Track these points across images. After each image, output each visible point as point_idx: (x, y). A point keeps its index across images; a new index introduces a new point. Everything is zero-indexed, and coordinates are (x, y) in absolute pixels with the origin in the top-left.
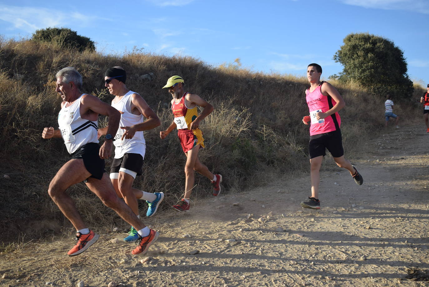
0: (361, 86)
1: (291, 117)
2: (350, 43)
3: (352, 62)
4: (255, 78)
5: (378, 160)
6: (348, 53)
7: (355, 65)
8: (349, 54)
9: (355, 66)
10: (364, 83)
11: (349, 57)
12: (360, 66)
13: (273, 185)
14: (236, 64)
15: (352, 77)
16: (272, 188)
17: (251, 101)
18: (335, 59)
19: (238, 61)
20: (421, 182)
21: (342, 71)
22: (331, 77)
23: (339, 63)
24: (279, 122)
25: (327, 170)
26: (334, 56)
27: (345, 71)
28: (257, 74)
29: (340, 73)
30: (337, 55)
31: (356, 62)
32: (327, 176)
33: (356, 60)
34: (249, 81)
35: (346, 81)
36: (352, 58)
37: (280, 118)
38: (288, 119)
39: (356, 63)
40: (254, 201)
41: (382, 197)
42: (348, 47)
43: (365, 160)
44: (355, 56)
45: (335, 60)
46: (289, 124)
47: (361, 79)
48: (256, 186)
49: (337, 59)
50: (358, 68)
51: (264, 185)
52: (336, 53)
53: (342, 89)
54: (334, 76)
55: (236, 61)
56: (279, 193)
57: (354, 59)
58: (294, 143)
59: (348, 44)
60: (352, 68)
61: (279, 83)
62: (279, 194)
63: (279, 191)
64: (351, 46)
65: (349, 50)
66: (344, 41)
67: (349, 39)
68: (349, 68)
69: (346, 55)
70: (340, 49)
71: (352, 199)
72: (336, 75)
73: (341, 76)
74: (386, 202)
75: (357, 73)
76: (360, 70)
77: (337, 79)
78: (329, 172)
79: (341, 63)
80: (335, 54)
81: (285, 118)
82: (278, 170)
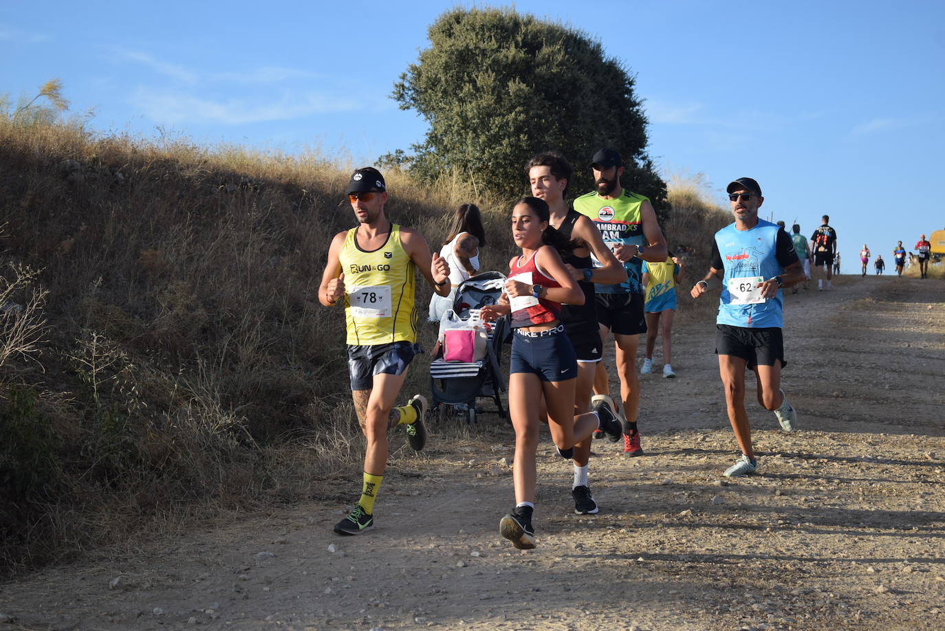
0: (488, 193)
1: (210, 305)
2: (447, 44)
3: (456, 109)
4: (95, 160)
5: (504, 460)
6: (443, 79)
7: (465, 119)
8: (447, 81)
9: (465, 124)
10: (498, 185)
11: (445, 92)
12: (482, 123)
13: (101, 559)
14: (45, 103)
15: (454, 161)
16: (95, 569)
17: (67, 243)
18: (401, 97)
19: (52, 91)
20: (631, 540)
21: (423, 140)
22: (384, 160)
23: (413, 111)
24: (164, 322)
25: (316, 498)
26: (397, 86)
27: (434, 139)
28: (110, 142)
29: (417, 148)
30: (407, 85)
31: (470, 109)
32: (312, 520)
33: (470, 102)
34: (72, 169)
35: (435, 177)
36: (456, 95)
37: (170, 307)
38: (200, 312)
39: (470, 115)
40: (12, 622)
41: (485, 595)
42: (442, 55)
43: (460, 459)
44: (468, 87)
45: (399, 100)
46: (204, 330)
47: (487, 171)
48: (40, 562)
49: (407, 99)
50: (475, 131)
51: (71, 559)
52: (404, 77)
53: (419, 204)
54: (394, 154)
55: (43, 93)
56: (114, 589)
57: (462, 101)
58: (213, 397)
59: (442, 46)
60: (456, 128)
61: (189, 179)
62: (117, 592)
63: (116, 582)
64: (452, 53)
65: (447, 67)
66: (432, 34)
67: (448, 29)
68: (446, 132)
69: (434, 83)
70: (418, 64)
71: (377, 605)
72: (402, 152)
73: (421, 159)
74: (492, 617)
75: (470, 148)
76: (482, 138)
77: (405, 167)
78: (321, 506)
79: (420, 110)
80: (401, 81)
81: (188, 307)
82: (132, 502)
